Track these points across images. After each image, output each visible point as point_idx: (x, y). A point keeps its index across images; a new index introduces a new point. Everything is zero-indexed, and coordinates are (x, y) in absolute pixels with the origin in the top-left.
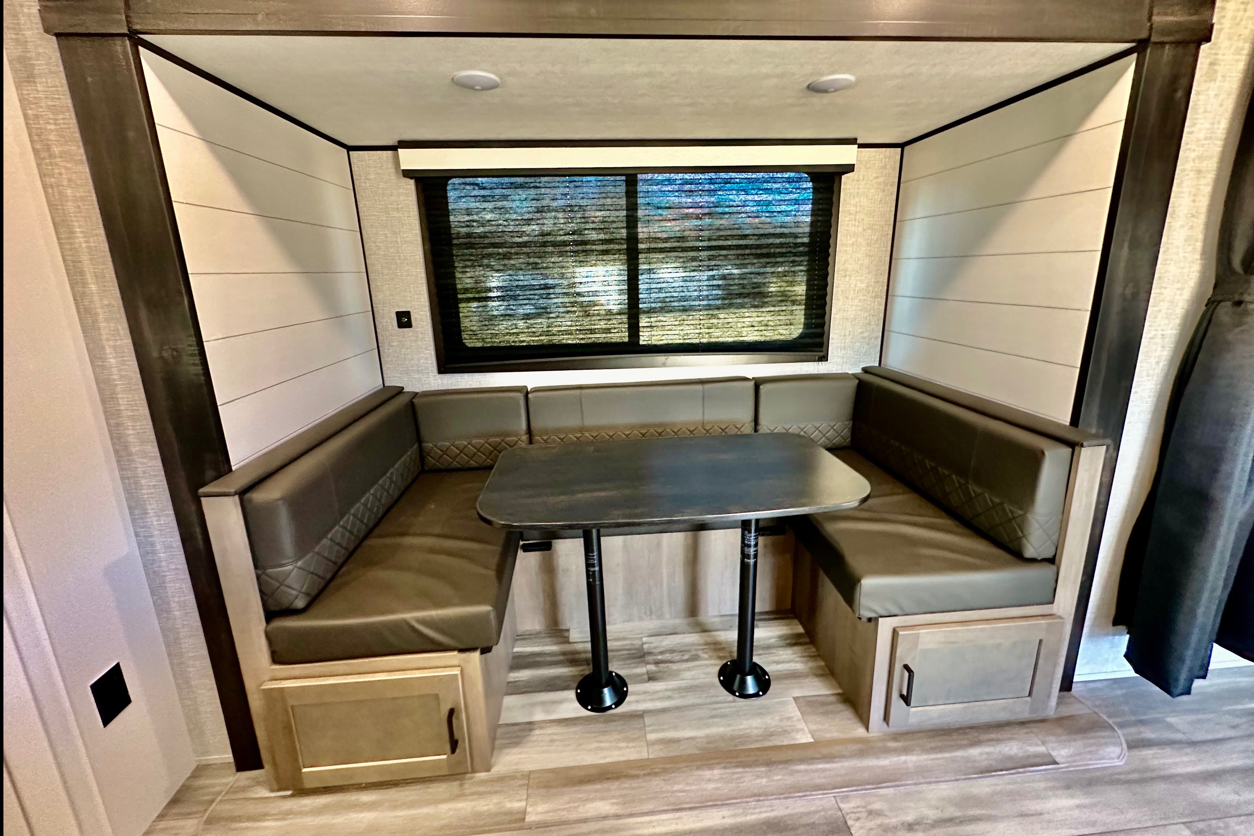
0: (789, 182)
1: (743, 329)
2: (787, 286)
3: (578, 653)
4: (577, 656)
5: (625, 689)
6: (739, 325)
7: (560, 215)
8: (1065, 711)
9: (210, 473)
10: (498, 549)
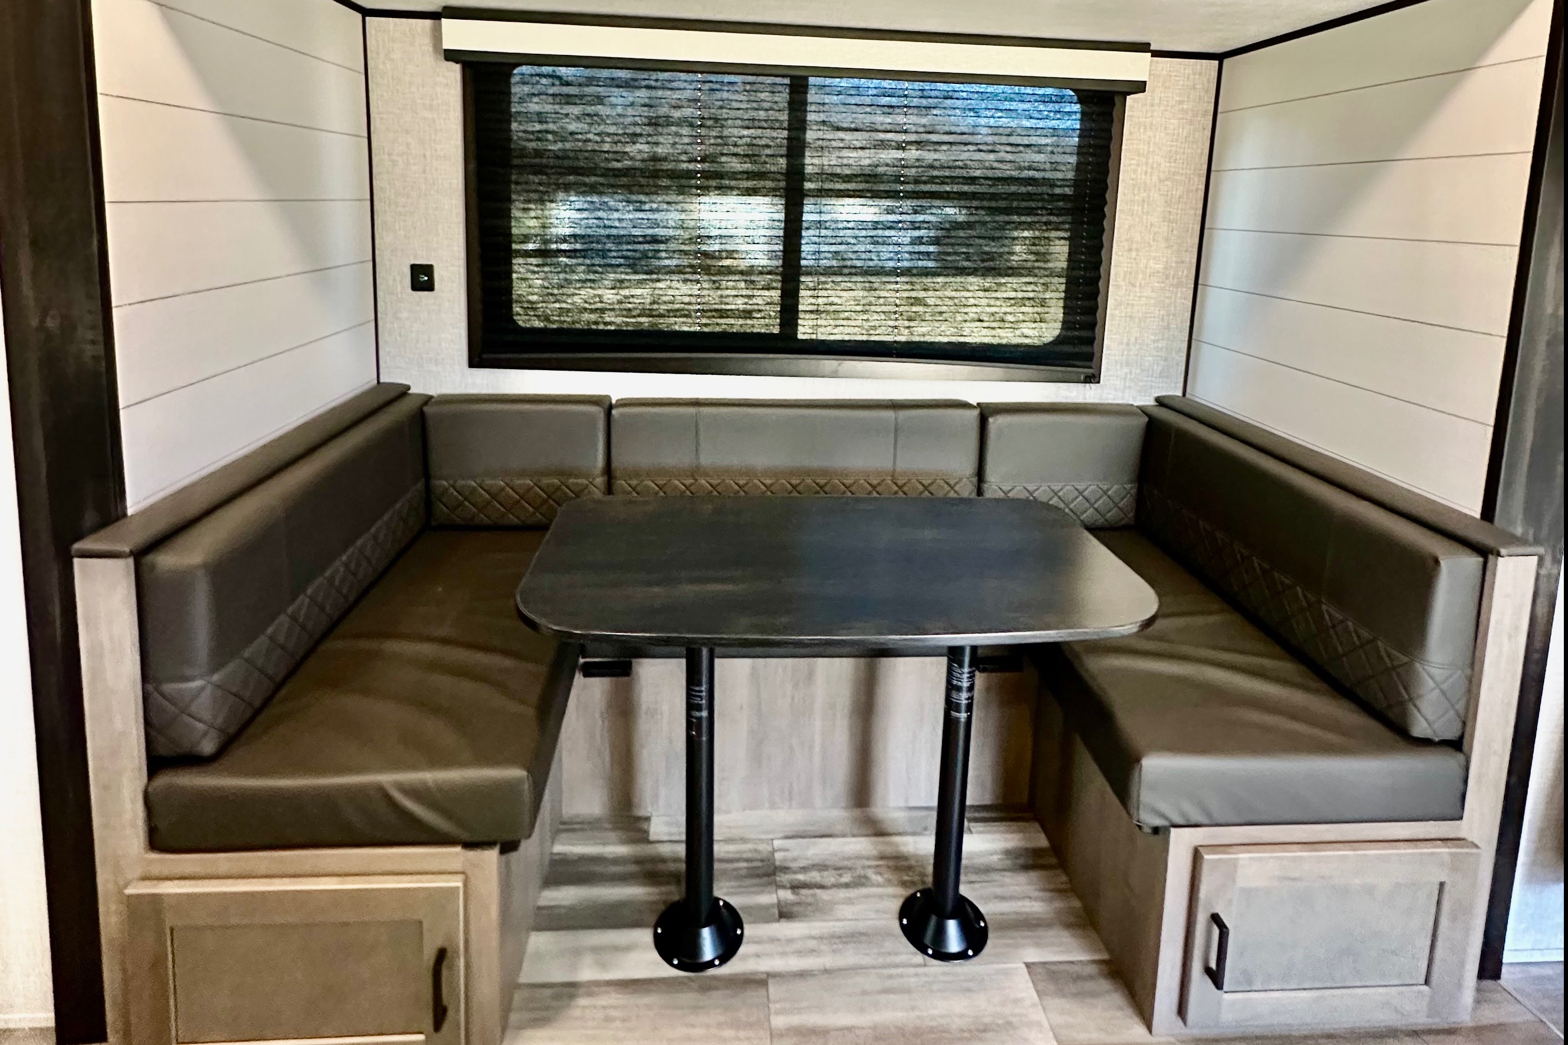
0: (1044, 102)
1: (964, 324)
2: (1037, 261)
3: (663, 860)
4: (661, 867)
5: (739, 932)
6: (959, 318)
7: (685, 131)
8: (1489, 1015)
9: (90, 517)
10: (543, 669)
